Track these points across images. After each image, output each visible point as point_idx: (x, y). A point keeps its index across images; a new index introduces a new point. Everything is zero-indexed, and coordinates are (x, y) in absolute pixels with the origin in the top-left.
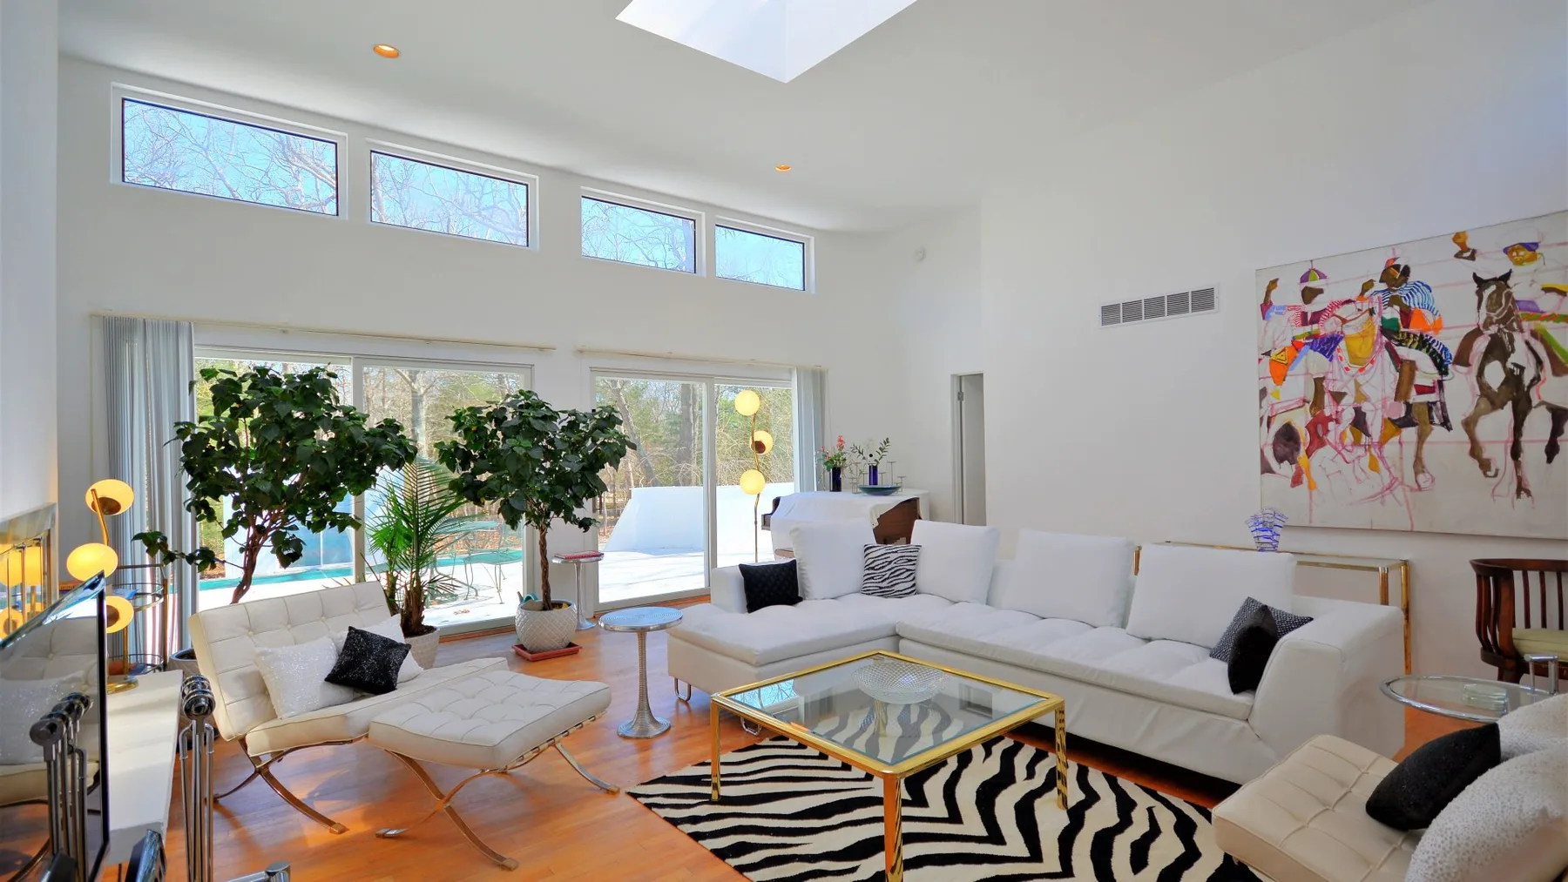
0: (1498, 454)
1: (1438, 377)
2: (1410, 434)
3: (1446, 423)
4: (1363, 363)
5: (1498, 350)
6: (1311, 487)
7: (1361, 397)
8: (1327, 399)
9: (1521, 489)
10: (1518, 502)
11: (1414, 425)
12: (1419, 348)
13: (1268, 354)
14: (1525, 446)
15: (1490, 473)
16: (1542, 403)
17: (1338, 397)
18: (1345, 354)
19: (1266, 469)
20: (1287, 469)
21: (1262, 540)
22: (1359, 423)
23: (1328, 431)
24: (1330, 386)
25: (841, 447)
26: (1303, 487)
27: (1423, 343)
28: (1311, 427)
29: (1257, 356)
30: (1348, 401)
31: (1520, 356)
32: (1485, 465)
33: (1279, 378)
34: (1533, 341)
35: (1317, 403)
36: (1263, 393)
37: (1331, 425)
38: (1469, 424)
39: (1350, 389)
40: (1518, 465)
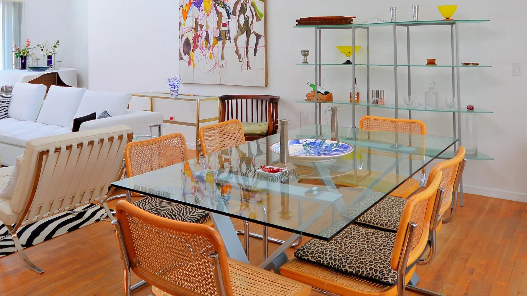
0: (242, 51)
1: (228, 20)
2: (220, 42)
3: (229, 39)
4: (208, 13)
5: (243, 10)
6: (194, 66)
7: (208, 27)
8: (198, 27)
9: (248, 67)
10: (247, 71)
11: (221, 40)
12: (223, 7)
13: (182, 6)
14: (249, 49)
15: (241, 60)
16: (254, 32)
17: (202, 26)
18: (203, 8)
19: (181, 58)
20: (186, 58)
21: (172, 89)
22: (207, 39)
23: (198, 41)
24: (200, 22)
25: (28, 45)
26: (192, 66)
27: (224, 6)
28: (194, 39)
29: (179, 7)
30: (204, 28)
31: (248, 13)
32: (239, 57)
33: (185, 18)
34: (251, 7)
35: (196, 30)
36: (180, 23)
37: (200, 38)
38: (236, 39)
39: (204, 24)
40: (247, 57)
